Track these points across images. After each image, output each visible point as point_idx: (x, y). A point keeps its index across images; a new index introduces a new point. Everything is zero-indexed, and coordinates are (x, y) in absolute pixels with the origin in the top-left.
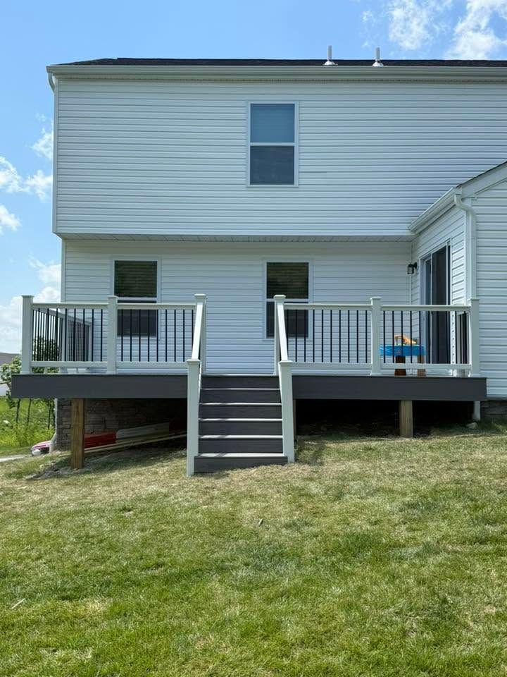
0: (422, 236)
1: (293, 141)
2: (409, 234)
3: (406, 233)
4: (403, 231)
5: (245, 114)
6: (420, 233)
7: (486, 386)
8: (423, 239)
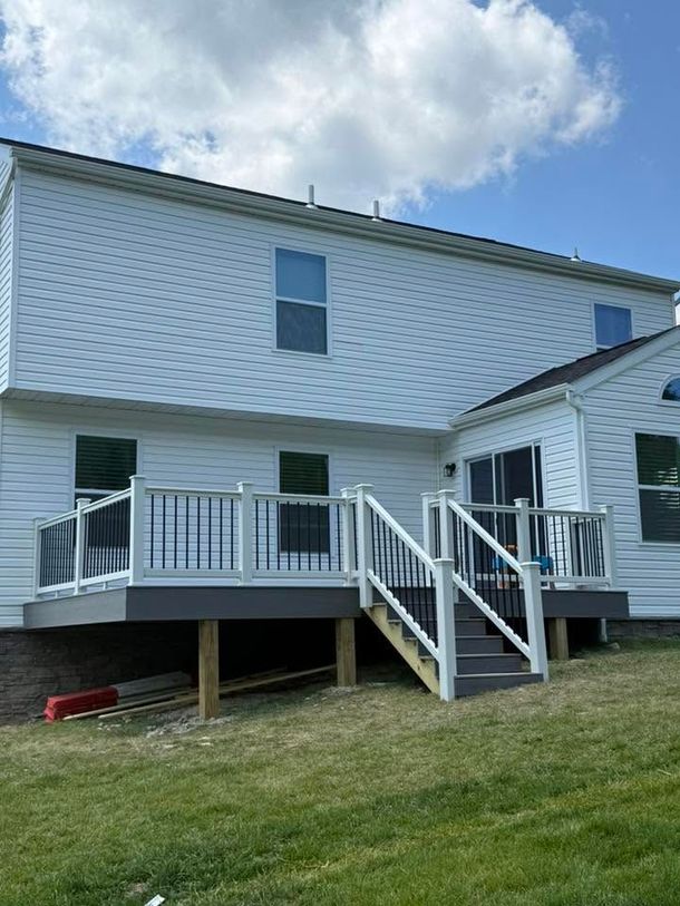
0: (462, 434)
1: (325, 301)
2: (451, 429)
3: (446, 427)
4: (441, 424)
5: (270, 260)
6: (460, 430)
7: (628, 605)
8: (464, 438)
